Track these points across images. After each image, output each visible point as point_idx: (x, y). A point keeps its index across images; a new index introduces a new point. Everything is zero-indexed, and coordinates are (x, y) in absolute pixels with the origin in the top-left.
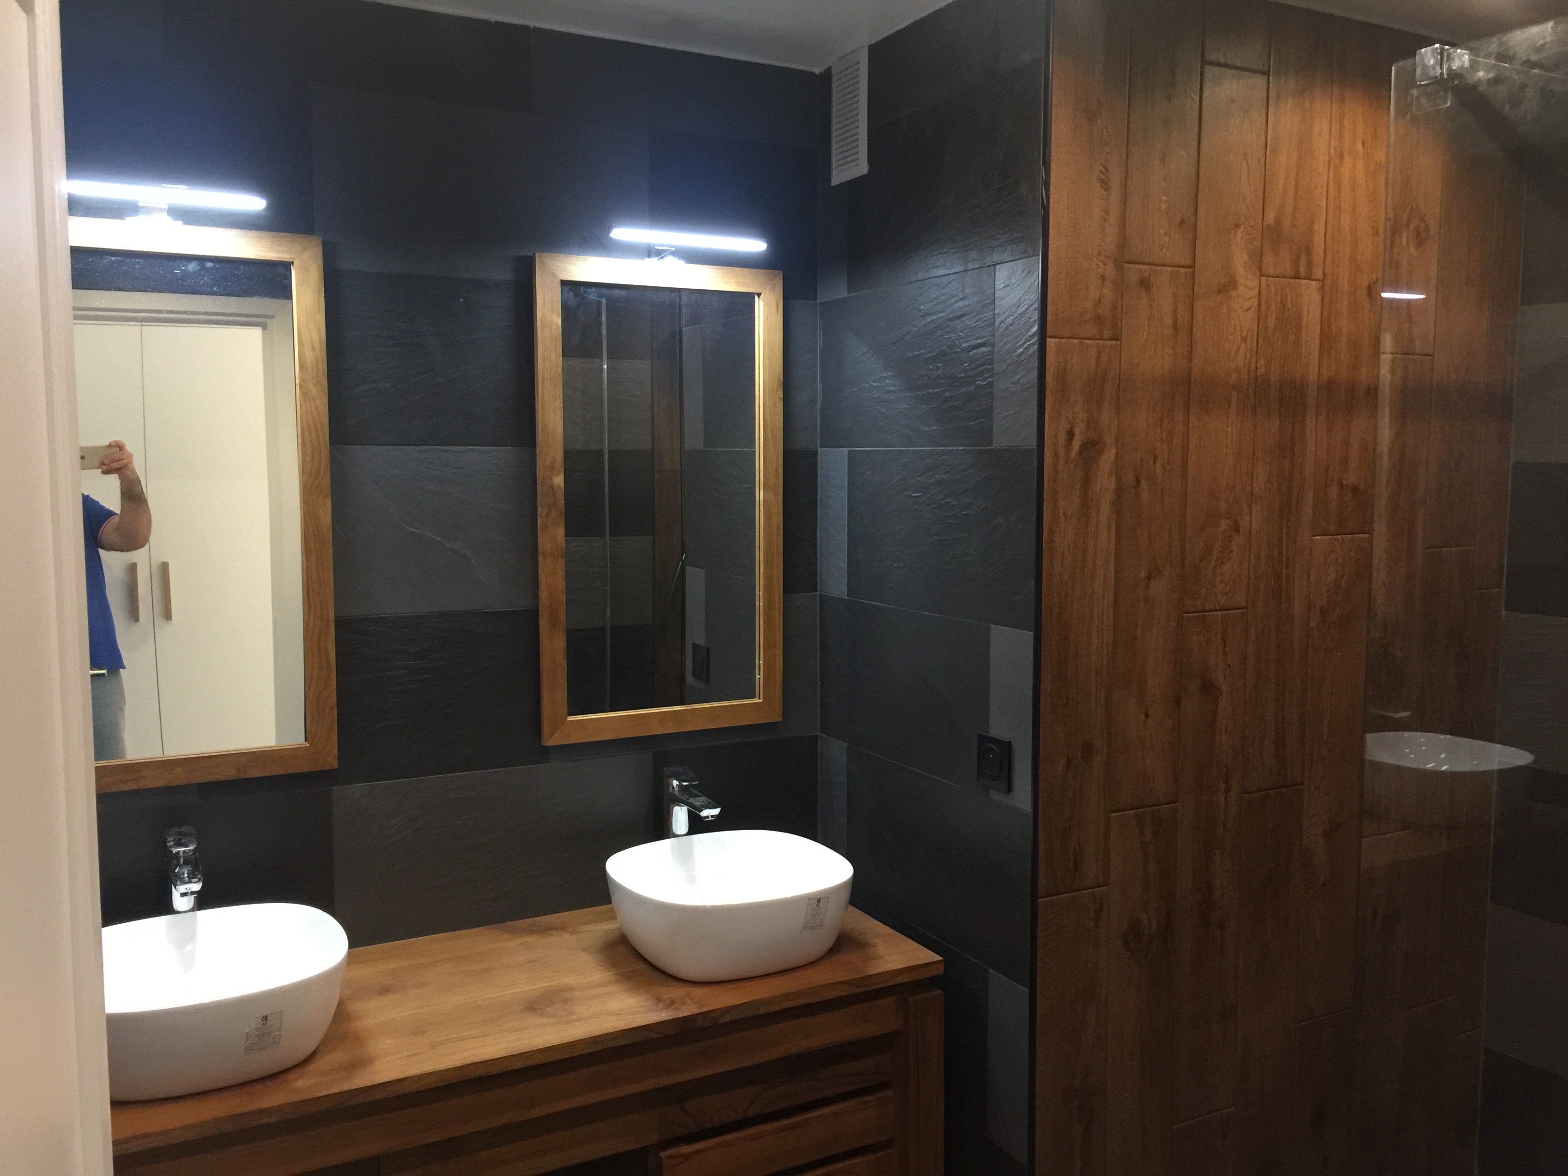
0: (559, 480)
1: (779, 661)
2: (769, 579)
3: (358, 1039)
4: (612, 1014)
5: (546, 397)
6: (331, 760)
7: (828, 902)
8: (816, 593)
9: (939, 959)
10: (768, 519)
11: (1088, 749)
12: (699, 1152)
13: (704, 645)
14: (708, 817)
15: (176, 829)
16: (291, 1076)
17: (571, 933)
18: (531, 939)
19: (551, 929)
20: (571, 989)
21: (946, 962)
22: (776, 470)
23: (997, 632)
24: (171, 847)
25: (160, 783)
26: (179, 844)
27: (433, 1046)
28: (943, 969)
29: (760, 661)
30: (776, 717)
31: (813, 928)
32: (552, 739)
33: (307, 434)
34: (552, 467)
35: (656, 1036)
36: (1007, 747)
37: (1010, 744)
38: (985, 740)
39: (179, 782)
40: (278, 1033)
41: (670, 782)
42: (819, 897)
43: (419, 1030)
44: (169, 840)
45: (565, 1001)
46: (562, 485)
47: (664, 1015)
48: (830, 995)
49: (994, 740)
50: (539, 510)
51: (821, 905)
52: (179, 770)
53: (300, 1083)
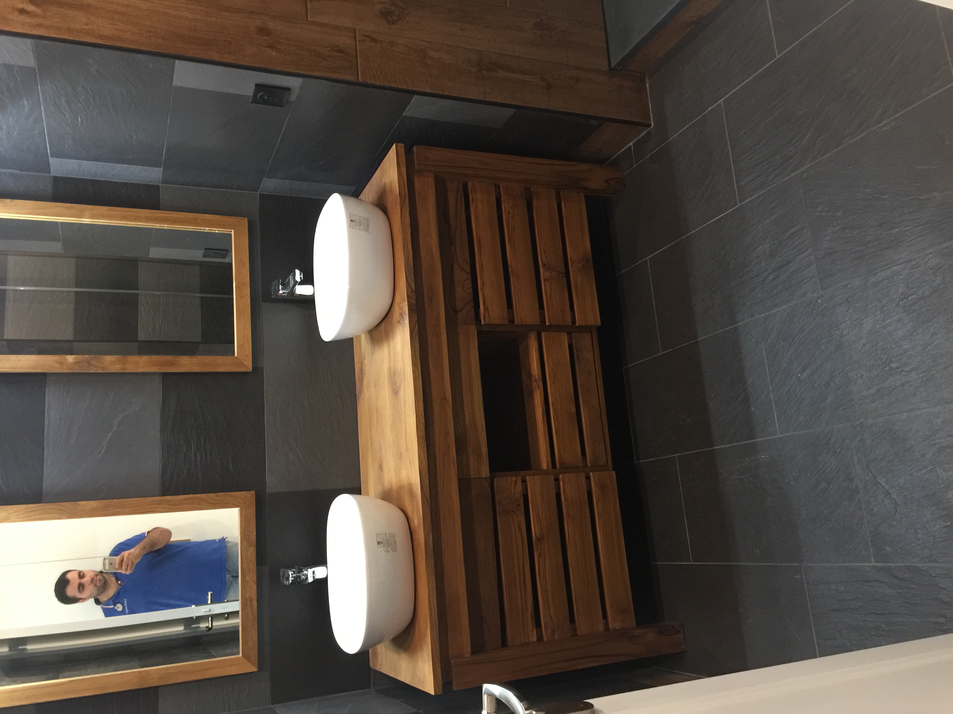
0: (70, 358)
1: (207, 216)
2: (148, 219)
3: (400, 488)
4: (403, 350)
5: (8, 366)
6: (250, 495)
7: (353, 215)
8: (160, 186)
9: (395, 146)
10: (103, 217)
11: (263, 30)
12: (484, 303)
13: (204, 251)
14: (301, 278)
15: (281, 578)
16: (412, 525)
17: (364, 359)
18: (365, 382)
19: (362, 370)
20: (390, 369)
21: (397, 141)
22: (67, 208)
23: (177, 82)
24: (289, 583)
25: (255, 587)
26: (288, 579)
27: (407, 450)
28: (401, 144)
29: (206, 230)
30: (245, 221)
31: (368, 225)
32: (248, 366)
33: (32, 518)
34: (61, 363)
35: (417, 327)
36: (259, 87)
37: (256, 85)
38: (255, 100)
39: (255, 578)
40: (388, 535)
41: (280, 295)
42: (349, 220)
43: (399, 456)
44: (285, 583)
45: (395, 374)
46: (73, 356)
47: (407, 321)
48: (408, 220)
49: (255, 94)
50: (91, 371)
51: (354, 219)
52: (248, 578)
53: (416, 522)
